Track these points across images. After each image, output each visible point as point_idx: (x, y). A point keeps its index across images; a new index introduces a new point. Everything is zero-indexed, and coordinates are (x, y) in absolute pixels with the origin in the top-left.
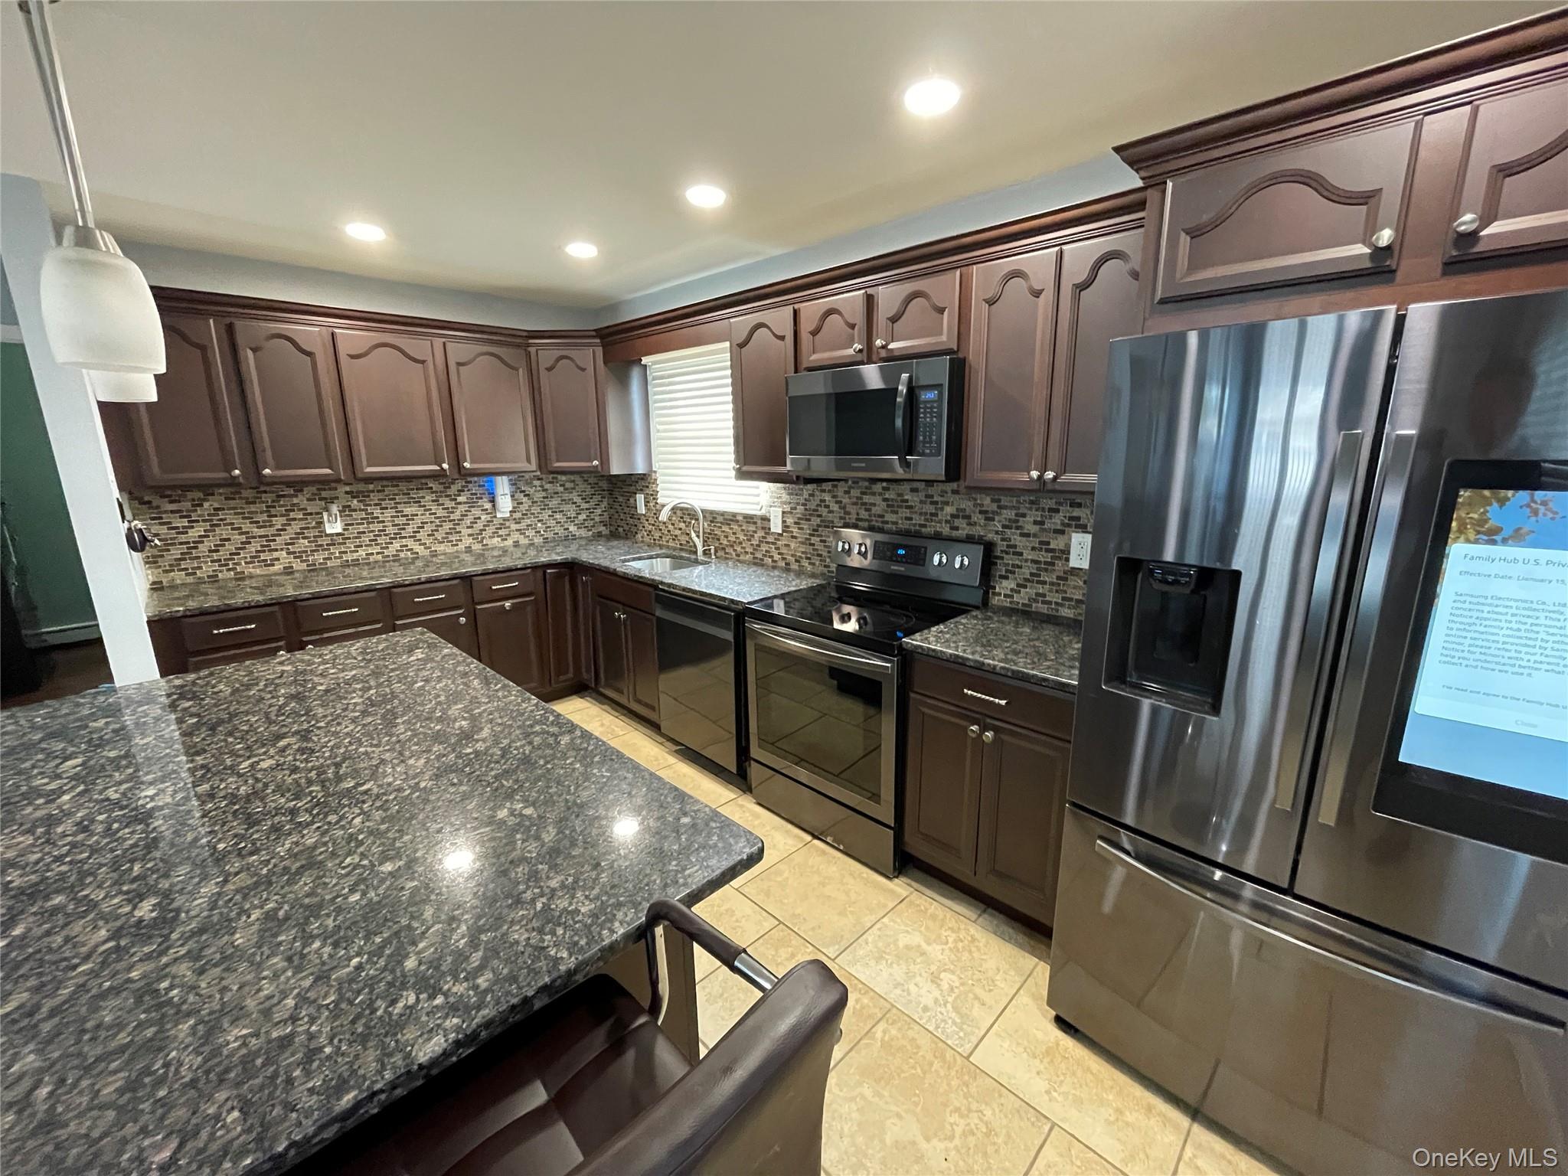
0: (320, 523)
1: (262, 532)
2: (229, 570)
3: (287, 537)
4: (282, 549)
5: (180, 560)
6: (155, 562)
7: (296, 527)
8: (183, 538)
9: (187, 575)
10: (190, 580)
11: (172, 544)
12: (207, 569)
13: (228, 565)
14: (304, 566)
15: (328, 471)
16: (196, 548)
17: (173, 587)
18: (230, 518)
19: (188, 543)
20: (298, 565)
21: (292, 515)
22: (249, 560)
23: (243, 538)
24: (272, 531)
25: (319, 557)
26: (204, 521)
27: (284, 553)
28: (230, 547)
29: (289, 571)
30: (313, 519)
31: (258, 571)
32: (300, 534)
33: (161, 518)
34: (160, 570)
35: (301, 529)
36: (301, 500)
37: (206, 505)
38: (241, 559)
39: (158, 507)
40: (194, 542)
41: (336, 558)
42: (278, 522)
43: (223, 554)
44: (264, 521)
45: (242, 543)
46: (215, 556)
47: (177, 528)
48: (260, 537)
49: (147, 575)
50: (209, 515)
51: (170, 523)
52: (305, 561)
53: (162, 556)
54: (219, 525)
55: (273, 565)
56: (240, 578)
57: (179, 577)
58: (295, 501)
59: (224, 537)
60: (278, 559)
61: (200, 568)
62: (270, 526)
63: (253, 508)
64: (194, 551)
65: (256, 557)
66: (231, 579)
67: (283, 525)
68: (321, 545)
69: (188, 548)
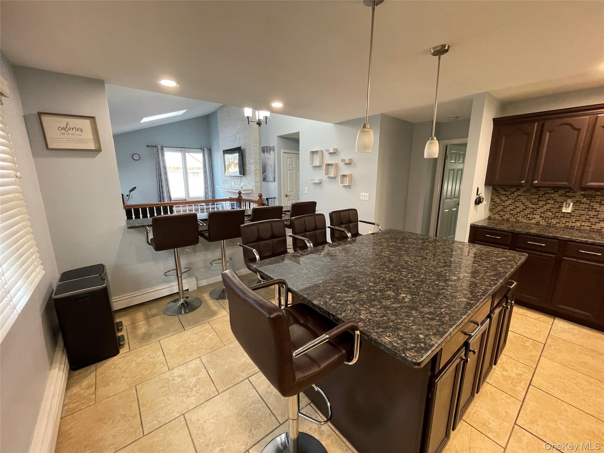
0: (561, 207)
1: (533, 206)
2: (514, 218)
3: (542, 210)
4: (538, 215)
5: (500, 211)
6: (492, 210)
7: (548, 207)
8: (503, 204)
9: (500, 217)
10: (500, 218)
11: (499, 205)
12: (507, 216)
13: (515, 216)
14: (545, 224)
15: (566, 183)
16: (506, 208)
17: (494, 219)
18: (522, 199)
19: (504, 206)
20: (543, 222)
21: (548, 201)
22: (523, 216)
23: (524, 207)
24: (538, 206)
25: (554, 221)
26: (513, 199)
27: (538, 216)
28: (518, 210)
29: (538, 224)
30: (557, 204)
31: (525, 221)
32: (549, 210)
33: (499, 196)
34: (492, 213)
35: (550, 208)
36: (556, 196)
37: (516, 193)
38: (520, 215)
39: (500, 192)
40: (506, 206)
41: (563, 223)
42: (541, 203)
43: (514, 212)
44: (535, 202)
45: (523, 209)
46: (512, 212)
47: (503, 200)
48: (531, 208)
49: (488, 214)
50: (515, 197)
51: (501, 198)
52: (546, 221)
53: (495, 209)
54: (517, 201)
55: (532, 220)
56: (518, 222)
57: (497, 217)
58: (553, 195)
59: (517, 206)
60: (535, 218)
61: (505, 215)
62: (537, 205)
63: (533, 196)
64: (505, 209)
65: (526, 215)
66: (514, 222)
67: (543, 205)
68: (557, 216)
69: (503, 208)
